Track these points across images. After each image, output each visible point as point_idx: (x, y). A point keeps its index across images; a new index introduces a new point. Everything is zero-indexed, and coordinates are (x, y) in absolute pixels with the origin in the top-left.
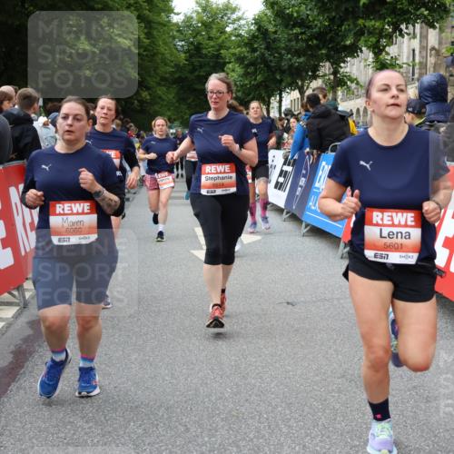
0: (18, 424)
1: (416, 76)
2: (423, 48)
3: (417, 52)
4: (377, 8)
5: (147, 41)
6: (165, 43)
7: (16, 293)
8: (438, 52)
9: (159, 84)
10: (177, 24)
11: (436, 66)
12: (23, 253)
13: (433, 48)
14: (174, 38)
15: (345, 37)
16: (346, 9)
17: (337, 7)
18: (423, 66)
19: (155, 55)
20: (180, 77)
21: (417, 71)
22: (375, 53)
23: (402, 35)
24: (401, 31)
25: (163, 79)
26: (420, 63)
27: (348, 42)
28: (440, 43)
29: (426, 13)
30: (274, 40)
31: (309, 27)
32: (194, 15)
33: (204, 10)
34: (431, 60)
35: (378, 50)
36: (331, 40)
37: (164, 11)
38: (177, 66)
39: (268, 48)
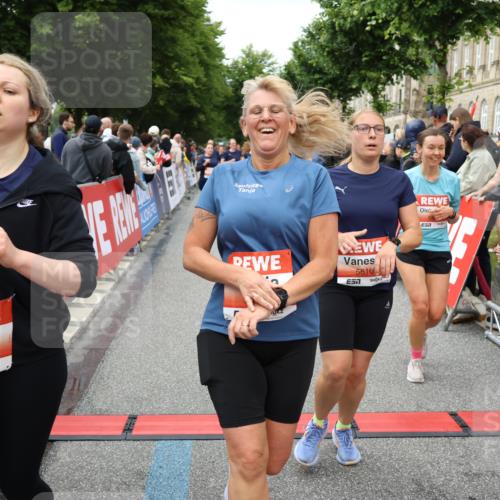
0: (119, 371)
1: (402, 109)
2: (408, 89)
3: (403, 91)
4: (376, 62)
5: (205, 79)
6: (218, 80)
7: (112, 271)
8: (418, 93)
9: (212, 110)
10: (227, 67)
11: (416, 102)
12: (118, 243)
13: (415, 90)
14: (224, 76)
15: (351, 82)
16: (354, 63)
17: (347, 61)
18: (407, 101)
19: (210, 89)
20: (228, 106)
21: (402, 106)
22: (373, 95)
23: (393, 83)
24: (392, 80)
25: (215, 106)
26: (406, 100)
27: (354, 86)
28: (420, 86)
29: (411, 68)
31: (326, 74)
32: (240, 60)
33: (248, 55)
34: (413, 98)
35: (375, 93)
36: (341, 84)
37: (218, 57)
38: (226, 97)
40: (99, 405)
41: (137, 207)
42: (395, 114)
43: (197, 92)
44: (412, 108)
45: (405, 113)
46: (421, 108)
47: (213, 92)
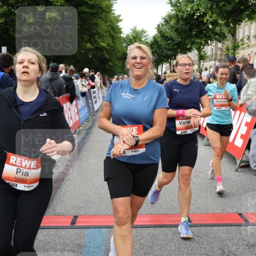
1: (213, 58)
2: (216, 48)
3: (214, 49)
5: (112, 44)
8: (221, 50)
11: (221, 55)
13: (220, 48)
14: (122, 42)
15: (187, 44)
16: (188, 35)
17: (185, 34)
18: (216, 54)
19: (115, 49)
23: (209, 45)
24: (208, 43)
27: (189, 47)
28: (222, 46)
30: (161, 45)
31: (174, 41)
32: (130, 34)
33: (134, 32)
34: (219, 53)
35: (199, 50)
36: (182, 46)
38: (123, 53)
39: (158, 48)
40: (59, 211)
41: (78, 109)
42: (210, 61)
43: (109, 51)
44: (218, 57)
45: (215, 60)
46: (223, 57)
47: (116, 50)
